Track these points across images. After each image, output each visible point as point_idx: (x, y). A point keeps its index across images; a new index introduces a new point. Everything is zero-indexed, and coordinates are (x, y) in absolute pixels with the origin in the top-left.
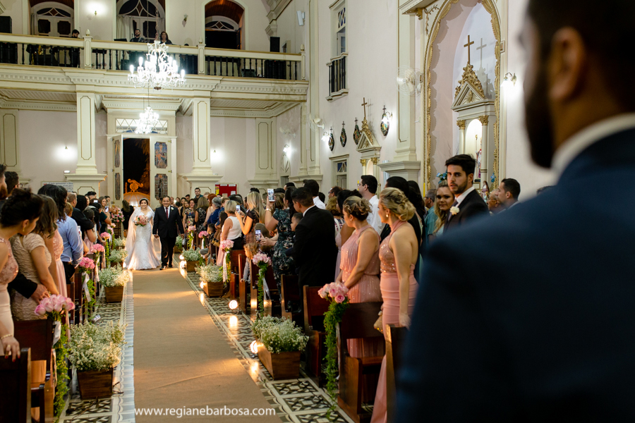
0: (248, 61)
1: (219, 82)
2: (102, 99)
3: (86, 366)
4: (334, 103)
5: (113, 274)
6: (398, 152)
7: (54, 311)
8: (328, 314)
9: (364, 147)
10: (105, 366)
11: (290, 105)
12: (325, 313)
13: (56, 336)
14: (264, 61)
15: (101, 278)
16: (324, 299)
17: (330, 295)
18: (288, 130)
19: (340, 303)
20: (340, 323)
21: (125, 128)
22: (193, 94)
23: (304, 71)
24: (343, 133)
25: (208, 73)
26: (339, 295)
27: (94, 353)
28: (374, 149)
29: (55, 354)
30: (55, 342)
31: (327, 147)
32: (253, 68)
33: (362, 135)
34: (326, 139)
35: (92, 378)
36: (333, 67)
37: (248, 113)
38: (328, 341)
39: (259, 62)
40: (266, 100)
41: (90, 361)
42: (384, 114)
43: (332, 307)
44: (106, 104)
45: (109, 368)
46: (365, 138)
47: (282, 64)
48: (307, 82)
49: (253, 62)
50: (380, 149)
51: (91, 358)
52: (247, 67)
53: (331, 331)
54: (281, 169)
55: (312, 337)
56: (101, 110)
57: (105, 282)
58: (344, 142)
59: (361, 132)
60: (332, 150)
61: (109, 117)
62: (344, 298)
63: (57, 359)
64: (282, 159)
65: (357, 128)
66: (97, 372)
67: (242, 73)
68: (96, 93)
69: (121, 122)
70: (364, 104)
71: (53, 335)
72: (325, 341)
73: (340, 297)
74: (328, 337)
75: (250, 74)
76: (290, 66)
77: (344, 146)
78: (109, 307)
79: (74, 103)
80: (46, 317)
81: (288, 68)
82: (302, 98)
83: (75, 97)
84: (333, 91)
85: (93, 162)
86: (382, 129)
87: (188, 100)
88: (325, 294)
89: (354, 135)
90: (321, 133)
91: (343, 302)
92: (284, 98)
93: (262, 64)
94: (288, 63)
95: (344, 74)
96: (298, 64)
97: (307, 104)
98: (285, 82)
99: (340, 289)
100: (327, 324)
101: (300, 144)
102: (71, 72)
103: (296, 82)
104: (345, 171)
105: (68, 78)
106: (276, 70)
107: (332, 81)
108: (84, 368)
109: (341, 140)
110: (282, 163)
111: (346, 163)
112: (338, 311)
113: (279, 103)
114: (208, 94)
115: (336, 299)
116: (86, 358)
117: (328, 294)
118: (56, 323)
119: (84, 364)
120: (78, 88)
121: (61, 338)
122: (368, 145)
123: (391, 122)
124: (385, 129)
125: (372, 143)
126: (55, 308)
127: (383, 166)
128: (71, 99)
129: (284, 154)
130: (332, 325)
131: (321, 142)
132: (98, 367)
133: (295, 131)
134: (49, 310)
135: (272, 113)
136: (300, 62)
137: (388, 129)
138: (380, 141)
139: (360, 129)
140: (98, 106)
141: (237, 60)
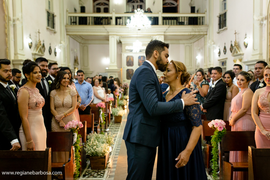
0: (180, 18)
1: (167, 28)
2: (120, 38)
3: (93, 154)
4: (221, 34)
5: (118, 110)
6: (253, 55)
7: (73, 128)
8: (213, 137)
9: (235, 54)
10: (101, 155)
11: (200, 37)
12: (212, 136)
13: (74, 140)
14: (188, 18)
15: (113, 112)
16: (211, 128)
17: (215, 126)
18: (199, 48)
19: (220, 131)
20: (220, 142)
21: (129, 50)
22: (156, 34)
23: (206, 21)
24: (225, 48)
25: (163, 24)
26: (220, 126)
27: (97, 148)
28: (240, 55)
29: (74, 149)
30: (74, 143)
31: (217, 55)
32: (183, 21)
33: (234, 48)
34: (216, 51)
35: (96, 160)
36: (220, 18)
37: (181, 42)
38: (213, 152)
39: (186, 18)
40: (188, 35)
41: (95, 152)
42: (246, 37)
43: (216, 133)
44: (122, 40)
45: (104, 156)
46: (236, 50)
47: (196, 18)
48: (208, 26)
49: (183, 18)
50: (243, 54)
51: (95, 150)
52: (180, 21)
53: (215, 146)
54: (196, 66)
55: (205, 147)
56: (120, 43)
57: (114, 114)
58: (225, 52)
59: (234, 47)
60: (219, 56)
61: (123, 46)
62: (223, 129)
63: (75, 151)
64: (196, 61)
65: (232, 45)
66: (98, 157)
67: (178, 24)
68: (117, 35)
69: (127, 48)
70: (235, 33)
71: (73, 140)
72: (212, 151)
73: (220, 127)
74: (213, 149)
75: (182, 24)
76: (200, 19)
77: (225, 54)
78: (116, 125)
79: (108, 40)
80: (70, 131)
81: (199, 20)
82: (205, 33)
83: (108, 37)
84: (220, 28)
85: (115, 64)
86: (245, 44)
87: (154, 36)
88: (212, 126)
89: (230, 49)
90: (214, 48)
91: (222, 130)
92: (197, 33)
93: (187, 19)
94: (199, 18)
95: (225, 20)
96: (203, 18)
97: (208, 36)
98: (197, 26)
99: (220, 123)
100: (213, 142)
101: (204, 54)
102: (107, 27)
103: (203, 26)
104: (226, 65)
105: (106, 30)
106: (193, 21)
107: (220, 24)
108: (92, 155)
109: (224, 51)
110: (196, 63)
111: (226, 62)
112: (219, 135)
113: (195, 36)
114: (163, 33)
115: (218, 129)
116: (93, 151)
117: (214, 125)
118: (74, 134)
119: (92, 153)
120: (110, 33)
121: (77, 141)
122: (237, 52)
123: (249, 40)
124: (246, 44)
125: (239, 52)
126: (74, 126)
127: (245, 62)
128: (107, 38)
129: (196, 59)
130: (216, 143)
131: (214, 53)
132: (99, 155)
133: (202, 48)
134: (70, 127)
135: (192, 41)
136: (204, 17)
137: (247, 45)
138: (243, 50)
139: (233, 45)
140: (118, 41)
141: (176, 18)
